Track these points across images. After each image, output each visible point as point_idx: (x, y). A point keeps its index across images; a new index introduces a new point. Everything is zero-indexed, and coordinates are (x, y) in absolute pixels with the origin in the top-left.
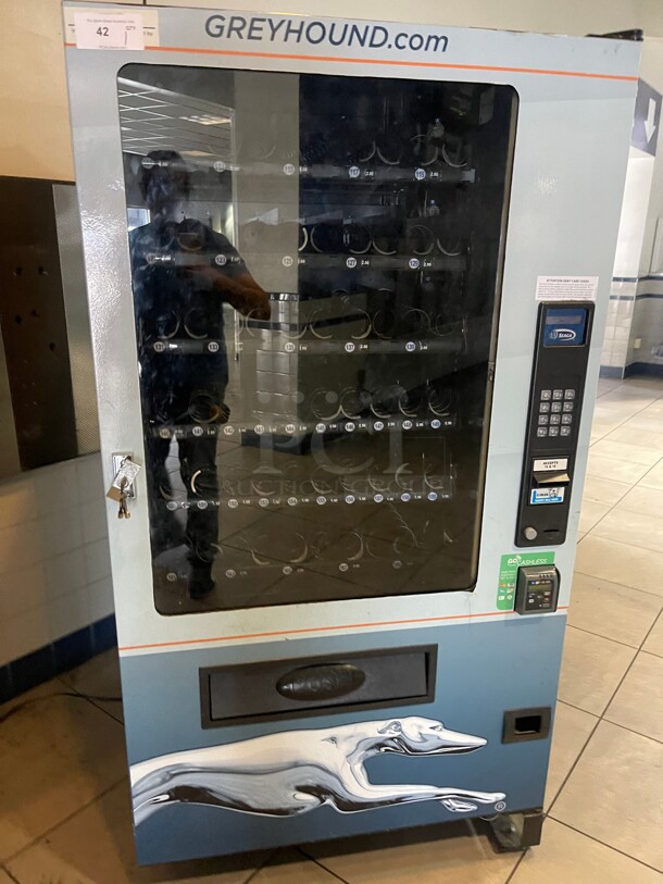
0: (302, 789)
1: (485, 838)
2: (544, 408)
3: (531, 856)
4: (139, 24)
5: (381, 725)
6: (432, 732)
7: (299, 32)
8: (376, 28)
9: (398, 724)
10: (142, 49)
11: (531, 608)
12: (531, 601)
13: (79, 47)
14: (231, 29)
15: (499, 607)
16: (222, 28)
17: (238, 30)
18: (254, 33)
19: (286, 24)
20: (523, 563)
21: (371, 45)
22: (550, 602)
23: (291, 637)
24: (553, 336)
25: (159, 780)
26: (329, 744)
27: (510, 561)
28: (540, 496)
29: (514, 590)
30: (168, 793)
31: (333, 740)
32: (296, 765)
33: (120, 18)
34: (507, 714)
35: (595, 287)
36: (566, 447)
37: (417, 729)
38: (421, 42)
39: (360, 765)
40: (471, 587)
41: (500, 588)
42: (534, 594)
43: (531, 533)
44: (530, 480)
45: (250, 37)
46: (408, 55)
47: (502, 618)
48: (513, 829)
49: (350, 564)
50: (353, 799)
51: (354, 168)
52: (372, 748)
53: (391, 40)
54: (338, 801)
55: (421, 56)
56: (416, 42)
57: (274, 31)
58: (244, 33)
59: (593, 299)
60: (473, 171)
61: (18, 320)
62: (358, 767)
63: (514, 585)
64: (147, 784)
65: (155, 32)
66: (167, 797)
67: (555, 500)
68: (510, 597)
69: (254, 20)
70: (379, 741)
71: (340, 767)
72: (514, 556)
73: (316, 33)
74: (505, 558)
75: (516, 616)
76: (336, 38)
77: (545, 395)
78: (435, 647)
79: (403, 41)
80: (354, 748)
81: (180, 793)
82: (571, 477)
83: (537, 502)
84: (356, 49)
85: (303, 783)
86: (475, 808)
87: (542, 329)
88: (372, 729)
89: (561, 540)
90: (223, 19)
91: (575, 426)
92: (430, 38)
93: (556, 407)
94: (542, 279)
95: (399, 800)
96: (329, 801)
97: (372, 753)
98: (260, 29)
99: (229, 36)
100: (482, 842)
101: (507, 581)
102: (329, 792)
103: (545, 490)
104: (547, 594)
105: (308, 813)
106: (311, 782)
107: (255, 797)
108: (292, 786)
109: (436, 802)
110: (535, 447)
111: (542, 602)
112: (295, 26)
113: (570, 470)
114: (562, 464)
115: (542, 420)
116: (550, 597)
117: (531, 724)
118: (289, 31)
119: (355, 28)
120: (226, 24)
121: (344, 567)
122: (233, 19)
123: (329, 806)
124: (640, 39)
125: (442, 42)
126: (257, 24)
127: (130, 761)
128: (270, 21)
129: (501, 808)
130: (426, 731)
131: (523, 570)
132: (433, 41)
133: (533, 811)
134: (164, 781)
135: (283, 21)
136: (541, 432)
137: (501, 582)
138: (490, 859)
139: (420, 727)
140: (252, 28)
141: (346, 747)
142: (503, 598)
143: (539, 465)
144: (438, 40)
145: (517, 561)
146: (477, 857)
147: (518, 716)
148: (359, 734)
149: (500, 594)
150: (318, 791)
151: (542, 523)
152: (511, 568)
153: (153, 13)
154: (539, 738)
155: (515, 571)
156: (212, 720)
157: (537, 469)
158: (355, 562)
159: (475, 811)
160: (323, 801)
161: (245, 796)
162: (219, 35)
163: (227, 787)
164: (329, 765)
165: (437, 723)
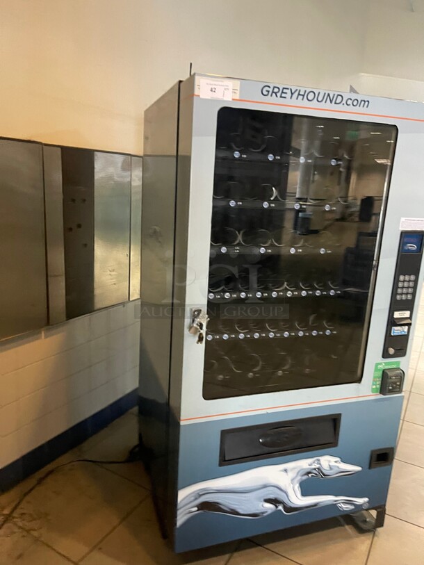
0: (268, 501)
1: (350, 526)
2: (400, 285)
3: (379, 534)
4: (230, 87)
5: (310, 461)
6: (335, 464)
7: (303, 96)
9: (318, 460)
10: (231, 100)
11: (391, 392)
12: (390, 388)
13: (201, 97)
14: (273, 92)
15: (373, 392)
18: (283, 95)
20: (387, 367)
22: (399, 388)
23: (269, 411)
24: (406, 248)
25: (193, 498)
26: (284, 473)
27: (379, 366)
28: (397, 331)
29: (380, 382)
30: (197, 506)
31: (286, 471)
32: (265, 486)
33: (222, 84)
34: (372, 452)
36: (409, 305)
37: (329, 463)
38: (357, 102)
40: (359, 380)
41: (374, 381)
42: (390, 383)
43: (391, 351)
44: (392, 322)
46: (351, 108)
47: (373, 398)
48: (368, 520)
49: (283, 371)
50: (293, 506)
52: (305, 475)
54: (285, 507)
55: (357, 109)
61: (71, 229)
62: (297, 486)
63: (380, 379)
64: (185, 502)
65: (238, 92)
66: (196, 509)
67: (403, 333)
68: (378, 386)
69: (284, 88)
70: (309, 470)
71: (287, 485)
72: (381, 364)
75: (382, 396)
77: (402, 278)
78: (340, 415)
79: (349, 102)
80: (295, 475)
81: (205, 506)
82: (411, 320)
83: (396, 334)
84: (328, 105)
85: (268, 497)
86: (353, 507)
87: (402, 244)
88: (305, 463)
89: (404, 355)
90: (269, 87)
91: (414, 294)
92: (362, 101)
93: (406, 284)
94: (403, 219)
96: (281, 508)
97: (305, 477)
98: (286, 93)
99: (271, 95)
100: (350, 529)
101: (377, 377)
102: (280, 502)
103: (399, 328)
104: (398, 384)
105: (268, 516)
106: (272, 496)
107: (243, 507)
108: (262, 500)
110: (395, 305)
111: (395, 388)
113: (410, 318)
114: (407, 314)
115: (399, 291)
116: (400, 385)
117: (383, 457)
118: (299, 94)
120: (271, 90)
123: (280, 510)
125: (367, 103)
126: (285, 91)
127: (179, 487)
128: (291, 90)
130: (333, 464)
131: (387, 371)
133: (380, 507)
134: (196, 499)
135: (297, 90)
136: (398, 297)
137: (374, 377)
138: (357, 537)
139: (329, 461)
140: (283, 92)
141: (291, 475)
142: (374, 387)
143: (397, 315)
145: (381, 367)
146: (348, 537)
147: (378, 453)
148: (298, 467)
149: (373, 384)
150: (275, 502)
151: (396, 345)
152: (379, 370)
153: (238, 82)
154: (387, 465)
155: (381, 372)
156: (225, 461)
157: (395, 316)
158: (286, 370)
159: (353, 509)
160: (277, 507)
161: (237, 507)
162: (267, 95)
163: (227, 501)
164: (282, 485)
165: (338, 459)
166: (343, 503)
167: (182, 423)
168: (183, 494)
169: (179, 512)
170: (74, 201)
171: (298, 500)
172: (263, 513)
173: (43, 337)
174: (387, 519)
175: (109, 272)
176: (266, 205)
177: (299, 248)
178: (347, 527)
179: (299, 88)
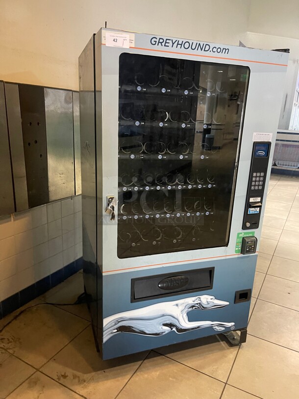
0: (165, 325)
1: (224, 342)
2: (254, 179)
3: (243, 347)
4: (128, 39)
5: (194, 298)
6: (211, 300)
7: (181, 45)
8: (206, 45)
9: (200, 298)
10: (128, 48)
11: (248, 252)
12: (248, 249)
13: (107, 45)
14: (159, 42)
15: (236, 252)
16: (156, 42)
17: (161, 43)
18: (167, 44)
19: (177, 42)
20: (245, 236)
21: (204, 50)
22: (254, 249)
23: (164, 266)
24: (257, 154)
25: (114, 324)
26: (176, 307)
27: (240, 235)
28: (252, 211)
29: (241, 246)
30: (117, 329)
31: (177, 305)
32: (163, 315)
33: (121, 35)
34: (237, 292)
35: (271, 137)
36: (260, 193)
37: (207, 300)
39: (186, 314)
40: (227, 245)
41: (236, 245)
42: (248, 246)
43: (248, 225)
44: (248, 205)
45: (165, 46)
46: (216, 54)
47: (236, 256)
48: (235, 338)
49: (177, 240)
50: (183, 328)
52: (190, 308)
53: (211, 49)
54: (177, 329)
55: (220, 55)
56: (219, 50)
57: (173, 44)
58: (163, 44)
59: (270, 141)
61: (29, 144)
62: (185, 315)
63: (241, 244)
64: (109, 326)
65: (133, 42)
66: (116, 330)
67: (256, 212)
68: (240, 249)
69: (167, 40)
70: (193, 305)
71: (179, 315)
72: (241, 233)
73: (187, 45)
74: (239, 234)
75: (242, 255)
76: (193, 48)
77: (255, 174)
78: (214, 268)
79: (215, 50)
80: (184, 308)
81: (122, 329)
82: (262, 204)
83: (250, 213)
84: (199, 52)
85: (165, 323)
86: (224, 329)
87: (254, 151)
88: (190, 300)
89: (257, 227)
90: (156, 39)
91: (263, 185)
92: (223, 49)
93: (258, 179)
94: (255, 134)
95: (198, 327)
96: (174, 329)
98: (169, 43)
99: (158, 45)
101: (239, 243)
102: (174, 326)
103: (253, 209)
104: (253, 246)
105: (166, 334)
106: (168, 322)
107: (148, 329)
108: (162, 324)
109: (211, 328)
110: (251, 193)
111: (251, 249)
112: (180, 43)
113: (261, 202)
114: (259, 199)
115: (253, 183)
116: (254, 248)
117: (244, 296)
118: (178, 44)
119: (199, 44)
120: (157, 41)
121: (175, 241)
122: (160, 39)
123: (174, 331)
124: (289, 52)
125: (227, 50)
126: (167, 41)
127: (104, 317)
128: (172, 40)
130: (209, 300)
131: (244, 238)
132: (224, 50)
133: (243, 329)
134: (116, 324)
136: (253, 188)
137: (237, 243)
138: (228, 349)
139: (207, 299)
140: (166, 42)
141: (181, 308)
142: (237, 249)
143: (252, 200)
144: (226, 50)
145: (242, 235)
146: (222, 349)
147: (241, 293)
148: (186, 303)
149: (236, 247)
150: (170, 325)
151: (252, 221)
152: (240, 238)
153: (134, 35)
154: (247, 301)
155: (242, 239)
156: (135, 299)
157: (250, 201)
158: (179, 239)
159: (224, 330)
160: (172, 329)
161: (144, 329)
162: (155, 44)
163: (138, 325)
164: (175, 315)
165: (213, 297)
166: (218, 326)
167: (104, 274)
168: (106, 321)
169: (104, 333)
170: (31, 124)
171: (186, 324)
172: (163, 333)
173: (12, 220)
174: (248, 337)
175: (59, 175)
176: (161, 124)
177: (186, 155)
178: (222, 342)
179: (178, 40)
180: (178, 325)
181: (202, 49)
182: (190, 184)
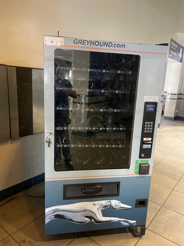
0: (86, 217)
1: (131, 233)
2: (146, 126)
3: (143, 238)
4: (60, 41)
5: (106, 201)
6: (118, 204)
7: (93, 43)
8: (110, 43)
9: (110, 201)
10: (60, 46)
11: (143, 174)
12: (143, 172)
13: (47, 45)
14: (79, 42)
15: (135, 173)
16: (77, 42)
17: (80, 43)
18: (84, 43)
19: (91, 42)
20: (141, 163)
21: (109, 46)
22: (147, 172)
23: (85, 178)
24: (148, 110)
25: (52, 212)
26: (93, 206)
28: (145, 146)
30: (54, 216)
31: (94, 204)
32: (85, 210)
33: (56, 39)
34: (137, 200)
35: (158, 99)
36: (151, 135)
37: (115, 203)
38: (119, 46)
39: (101, 211)
40: (128, 168)
41: (135, 168)
42: (143, 170)
43: (143, 155)
44: (143, 143)
45: (83, 44)
46: (116, 48)
47: (136, 176)
48: (138, 231)
49: (100, 162)
50: (99, 220)
51: (104, 70)
52: (104, 207)
53: (113, 45)
54: (95, 220)
55: (119, 49)
56: (118, 46)
57: (88, 43)
58: (82, 43)
59: (157, 101)
60: (131, 72)
61: (21, 100)
62: (100, 212)
63: (139, 168)
65: (63, 42)
66: (54, 217)
67: (148, 148)
68: (138, 171)
69: (84, 40)
70: (106, 205)
71: (96, 212)
72: (139, 161)
73: (97, 43)
74: (137, 161)
75: (139, 175)
76: (101, 45)
77: (146, 123)
78: (120, 182)
79: (116, 46)
80: (99, 207)
81: (57, 216)
82: (152, 142)
83: (144, 148)
84: (105, 47)
85: (87, 215)
86: (129, 224)
87: (145, 108)
88: (104, 202)
89: (150, 157)
90: (77, 40)
91: (153, 130)
92: (121, 45)
93: (149, 126)
94: (145, 97)
95: (110, 221)
96: (93, 220)
97: (104, 208)
99: (78, 44)
100: (130, 234)
101: (137, 167)
102: (93, 218)
104: (146, 170)
106: (88, 215)
108: (84, 216)
109: (119, 222)
110: (144, 135)
111: (145, 172)
112: (93, 42)
114: (150, 139)
115: (146, 129)
117: (142, 203)
118: (91, 43)
119: (105, 43)
120: (78, 41)
121: (98, 163)
122: (80, 40)
123: (93, 221)
124: (168, 46)
125: (124, 46)
126: (84, 41)
127: (45, 207)
128: (87, 41)
129: (135, 225)
130: (117, 203)
131: (141, 164)
132: (122, 46)
133: (143, 226)
134: (53, 213)
135: (90, 41)
136: (145, 131)
137: (136, 167)
138: (132, 238)
139: (115, 202)
140: (83, 42)
141: (97, 207)
142: (136, 171)
143: (145, 139)
144: (123, 45)
145: (139, 162)
146: (129, 238)
147: (139, 201)
148: (101, 203)
149: (135, 170)
150: (90, 218)
151: (146, 153)
153: (63, 38)
154: (145, 207)
155: (139, 164)
156: (66, 198)
158: (101, 162)
160: (91, 220)
161: (72, 218)
162: (77, 43)
163: (68, 215)
164: (93, 211)
165: (120, 202)
166: (124, 222)
167: (45, 180)
168: (47, 210)
169: (46, 218)
170: (22, 89)
171: (101, 218)
172: (85, 222)
173: (9, 144)
174: (147, 232)
177: (105, 109)
179: (91, 40)
180: (95, 218)
181: (107, 46)
182: (108, 127)
